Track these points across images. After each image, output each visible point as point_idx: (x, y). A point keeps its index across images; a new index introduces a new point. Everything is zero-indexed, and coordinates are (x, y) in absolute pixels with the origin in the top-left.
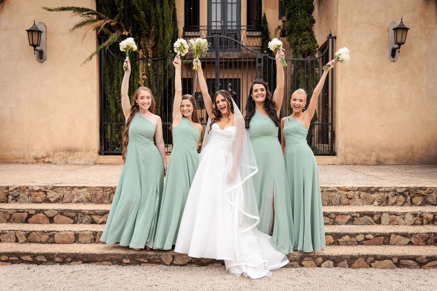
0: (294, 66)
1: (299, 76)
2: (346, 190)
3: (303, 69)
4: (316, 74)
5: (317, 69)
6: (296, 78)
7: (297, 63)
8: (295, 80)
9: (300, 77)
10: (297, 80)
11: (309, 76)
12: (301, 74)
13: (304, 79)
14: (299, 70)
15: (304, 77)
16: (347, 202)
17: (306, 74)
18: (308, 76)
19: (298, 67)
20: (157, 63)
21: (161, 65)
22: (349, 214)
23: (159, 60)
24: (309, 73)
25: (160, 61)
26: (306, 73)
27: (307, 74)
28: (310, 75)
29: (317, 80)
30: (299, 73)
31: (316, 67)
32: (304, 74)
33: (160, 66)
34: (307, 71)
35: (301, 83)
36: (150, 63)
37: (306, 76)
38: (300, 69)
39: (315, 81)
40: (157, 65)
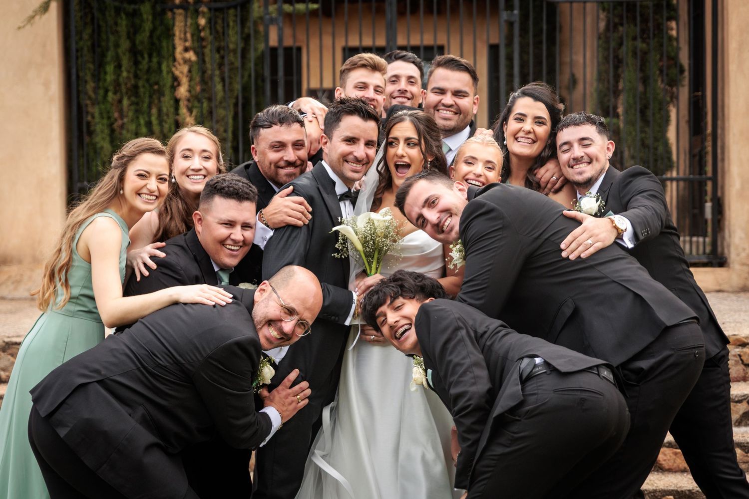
0: (607, 17)
1: (621, 44)
2: (738, 343)
3: (632, 26)
4: (670, 38)
5: (673, 24)
6: (611, 50)
7: (615, 8)
8: (608, 55)
9: (624, 48)
10: (616, 57)
11: (648, 44)
12: (625, 38)
13: (635, 54)
14: (621, 29)
15: (636, 48)
16: (742, 374)
17: (639, 40)
18: (644, 45)
19: (617, 20)
20: (221, 16)
21: (234, 21)
22: (745, 399)
23: (229, 8)
24: (649, 38)
25: (232, 11)
26: (641, 37)
27: (644, 40)
28: (653, 43)
29: (673, 54)
30: (621, 38)
31: (670, 19)
32: (635, 39)
33: (231, 24)
34: (643, 31)
35: (627, 64)
36: (204, 17)
37: (640, 45)
38: (622, 25)
39: (665, 58)
40: (223, 22)
